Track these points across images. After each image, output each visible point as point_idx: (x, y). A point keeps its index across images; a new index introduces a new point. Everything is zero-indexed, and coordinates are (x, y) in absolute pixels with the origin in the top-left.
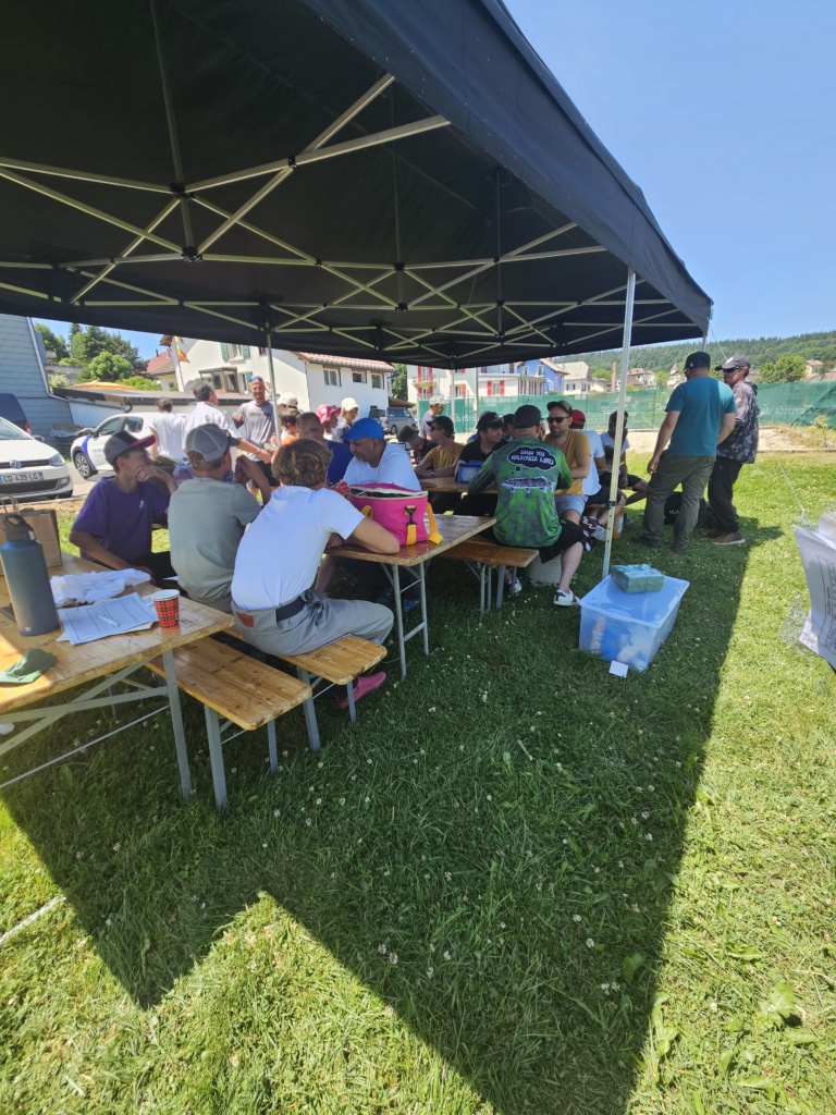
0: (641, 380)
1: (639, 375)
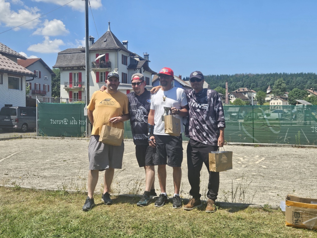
0: (247, 95)
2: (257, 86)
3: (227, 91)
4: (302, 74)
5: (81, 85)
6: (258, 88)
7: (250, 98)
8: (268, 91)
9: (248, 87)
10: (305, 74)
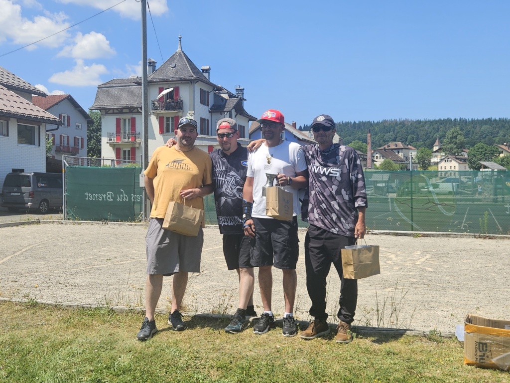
0: (401, 155)
1: (398, 150)
2: (417, 140)
3: (369, 147)
4: (490, 120)
5: (135, 138)
6: (419, 143)
7: (407, 158)
8: (435, 148)
9: (404, 141)
10: (495, 120)
